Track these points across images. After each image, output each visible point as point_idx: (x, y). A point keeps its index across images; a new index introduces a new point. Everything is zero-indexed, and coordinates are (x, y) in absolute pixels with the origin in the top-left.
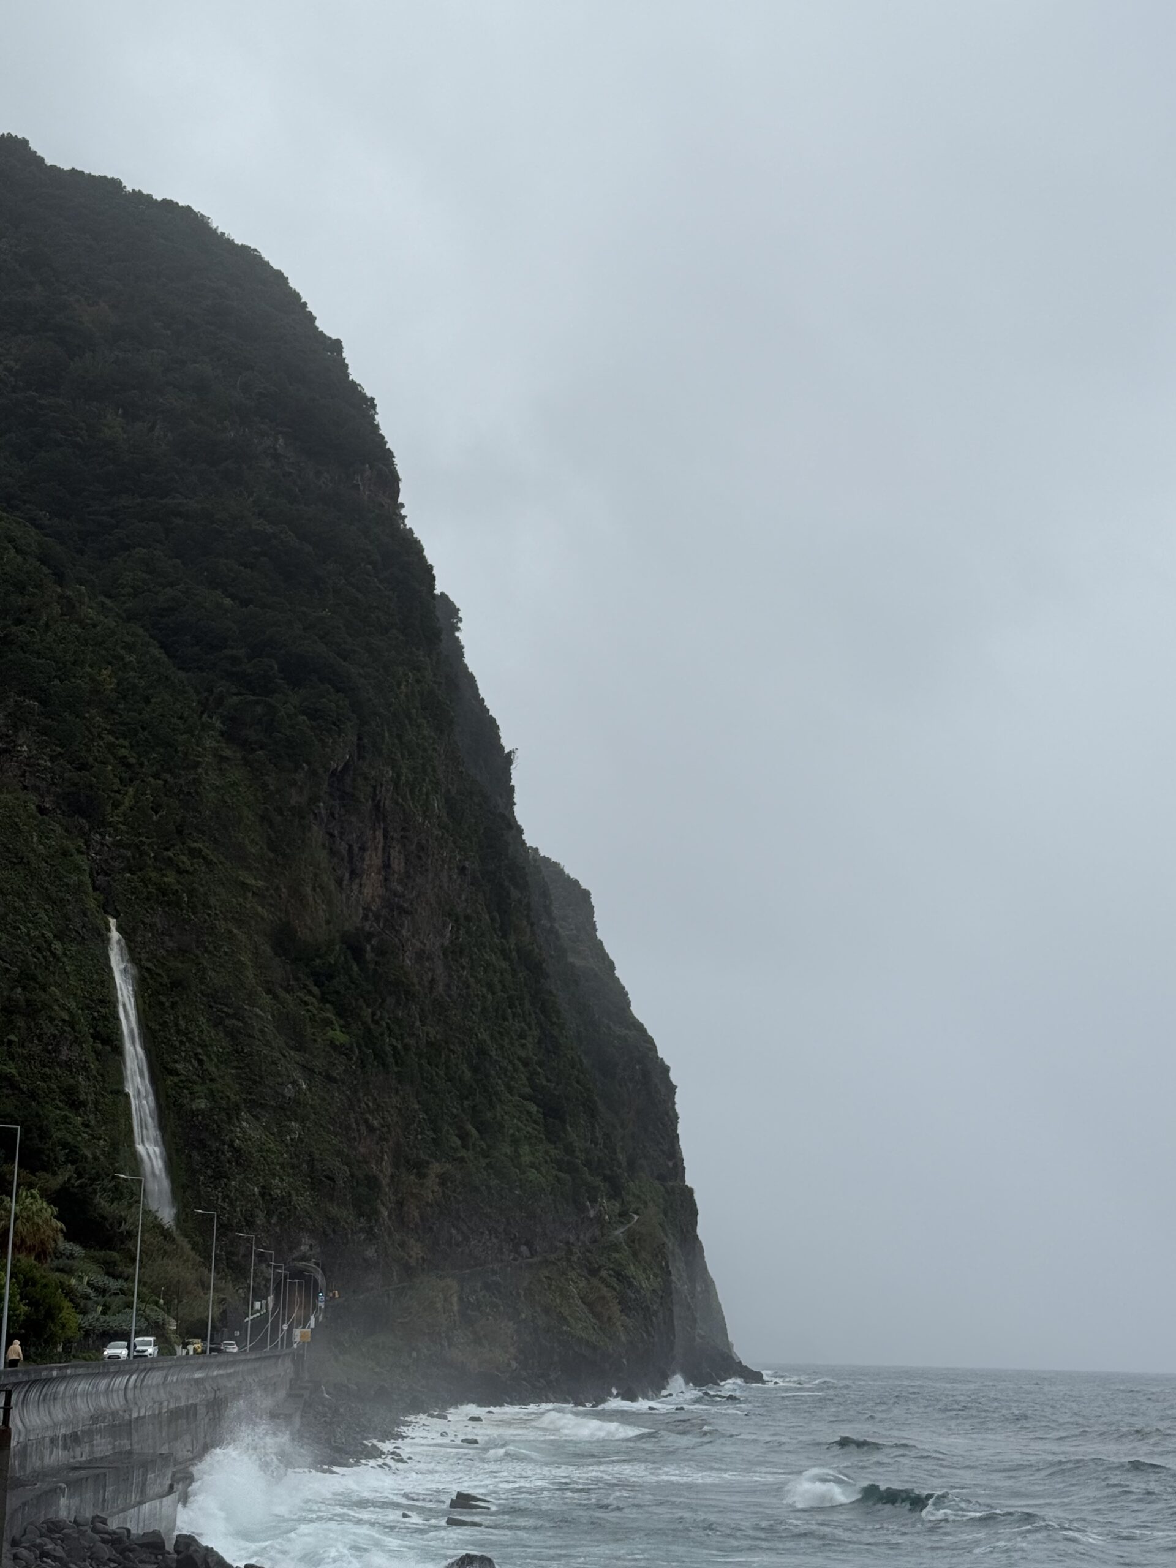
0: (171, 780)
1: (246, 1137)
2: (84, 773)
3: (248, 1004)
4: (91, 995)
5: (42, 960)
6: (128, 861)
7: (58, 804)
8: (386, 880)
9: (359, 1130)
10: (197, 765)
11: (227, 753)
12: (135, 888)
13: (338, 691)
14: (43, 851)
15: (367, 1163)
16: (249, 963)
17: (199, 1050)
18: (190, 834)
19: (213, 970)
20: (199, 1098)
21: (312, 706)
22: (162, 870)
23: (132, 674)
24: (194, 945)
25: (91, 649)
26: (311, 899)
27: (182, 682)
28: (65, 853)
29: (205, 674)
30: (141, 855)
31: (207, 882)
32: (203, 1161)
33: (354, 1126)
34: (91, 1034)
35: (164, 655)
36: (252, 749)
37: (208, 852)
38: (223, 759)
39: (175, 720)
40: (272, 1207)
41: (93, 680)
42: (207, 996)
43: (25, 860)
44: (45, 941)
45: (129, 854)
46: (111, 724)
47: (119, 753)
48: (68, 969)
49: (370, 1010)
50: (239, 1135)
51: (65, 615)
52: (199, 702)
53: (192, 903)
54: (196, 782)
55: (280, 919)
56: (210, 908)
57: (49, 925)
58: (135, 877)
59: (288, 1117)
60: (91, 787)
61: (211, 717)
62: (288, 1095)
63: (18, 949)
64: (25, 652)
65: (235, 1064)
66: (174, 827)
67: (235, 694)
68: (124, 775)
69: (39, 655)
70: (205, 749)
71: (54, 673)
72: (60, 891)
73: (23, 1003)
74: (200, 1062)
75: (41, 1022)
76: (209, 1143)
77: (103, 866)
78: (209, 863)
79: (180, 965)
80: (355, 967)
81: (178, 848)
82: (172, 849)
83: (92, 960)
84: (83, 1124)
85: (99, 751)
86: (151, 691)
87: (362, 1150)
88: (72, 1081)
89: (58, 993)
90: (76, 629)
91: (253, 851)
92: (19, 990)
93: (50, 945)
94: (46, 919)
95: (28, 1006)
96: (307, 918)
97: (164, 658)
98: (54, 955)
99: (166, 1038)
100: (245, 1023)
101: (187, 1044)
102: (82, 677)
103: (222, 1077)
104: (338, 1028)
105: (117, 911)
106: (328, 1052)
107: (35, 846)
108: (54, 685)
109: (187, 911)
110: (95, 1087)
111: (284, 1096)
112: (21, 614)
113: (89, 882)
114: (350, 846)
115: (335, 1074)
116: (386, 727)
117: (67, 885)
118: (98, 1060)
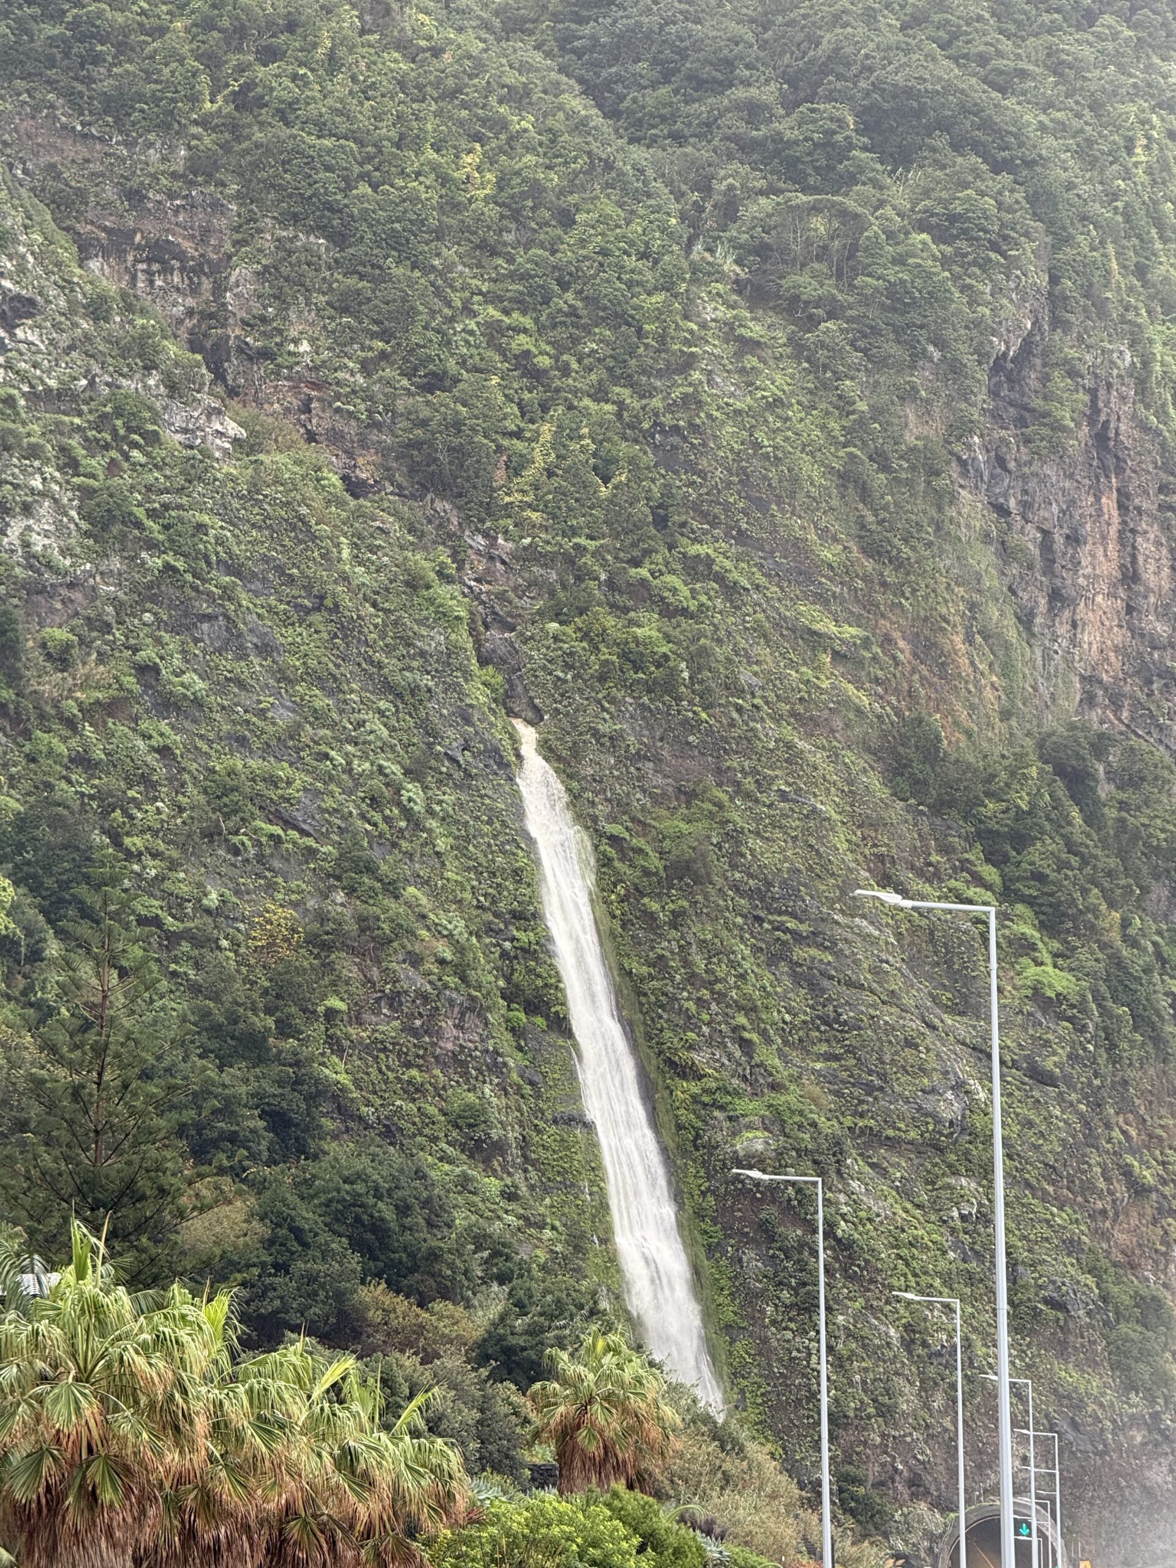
0: (634, 403)
1: (862, 1214)
2: (440, 397)
3: (842, 911)
4: (494, 902)
5: (383, 826)
6: (552, 594)
7: (388, 469)
8: (1130, 610)
9: (1111, 1193)
10: (688, 363)
11: (755, 330)
12: (571, 654)
13: (996, 169)
14: (367, 579)
15: (1133, 1267)
16: (835, 816)
17: (741, 1020)
18: (683, 525)
19: (758, 834)
20: (750, 1127)
21: (939, 210)
22: (626, 610)
23: (529, 159)
24: (710, 779)
25: (434, 107)
26: (964, 661)
27: (642, 171)
28: (414, 584)
29: (689, 150)
30: (579, 579)
31: (729, 634)
32: (770, 1271)
33: (1101, 1184)
34: (502, 990)
35: (594, 111)
36: (811, 317)
37: (728, 564)
38: (749, 345)
39: (631, 262)
40: (931, 1371)
41: (444, 180)
42: (750, 894)
43: (328, 602)
44: (387, 785)
45: (554, 576)
46: (490, 279)
47: (514, 346)
48: (441, 844)
49: (1116, 915)
50: (845, 1209)
51: (370, 32)
52: (683, 217)
53: (701, 682)
54: (692, 401)
55: (898, 713)
56: (740, 693)
57: (392, 748)
58: (569, 630)
59: (950, 1166)
60: (457, 425)
61: (711, 250)
62: (947, 1115)
63: (329, 803)
64: (287, 124)
65: (823, 1048)
66: (647, 511)
67: (762, 192)
68: (526, 396)
69: (321, 128)
70: (703, 326)
71: (357, 169)
72: (409, 668)
73: (351, 927)
74: (746, 1045)
75: (394, 965)
76: (781, 1229)
77: (498, 609)
78: (731, 590)
79: (683, 826)
80: (1075, 814)
81: (659, 558)
82: (647, 560)
83: (490, 822)
84: (503, 1194)
85: (467, 342)
86: (573, 199)
87: (1121, 1237)
88: (471, 1097)
89: (424, 901)
90: (396, 62)
91: (827, 555)
92: (340, 897)
93: (398, 792)
94: (385, 733)
95: (362, 930)
96: (958, 707)
97: (597, 119)
98: (407, 813)
99: (665, 994)
100: (840, 954)
101: (714, 1006)
102: (418, 174)
103: (796, 1079)
104: (1047, 958)
105: (536, 709)
106: (1030, 1014)
107: (347, 568)
108: (357, 197)
109: (691, 703)
110: (519, 1110)
111: (938, 1121)
112: (273, 36)
113: (470, 646)
114: (1046, 533)
115: (1049, 1064)
116: (1111, 249)
117: (422, 654)
118: (520, 1049)
